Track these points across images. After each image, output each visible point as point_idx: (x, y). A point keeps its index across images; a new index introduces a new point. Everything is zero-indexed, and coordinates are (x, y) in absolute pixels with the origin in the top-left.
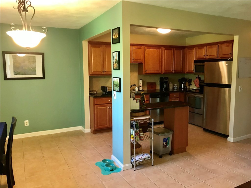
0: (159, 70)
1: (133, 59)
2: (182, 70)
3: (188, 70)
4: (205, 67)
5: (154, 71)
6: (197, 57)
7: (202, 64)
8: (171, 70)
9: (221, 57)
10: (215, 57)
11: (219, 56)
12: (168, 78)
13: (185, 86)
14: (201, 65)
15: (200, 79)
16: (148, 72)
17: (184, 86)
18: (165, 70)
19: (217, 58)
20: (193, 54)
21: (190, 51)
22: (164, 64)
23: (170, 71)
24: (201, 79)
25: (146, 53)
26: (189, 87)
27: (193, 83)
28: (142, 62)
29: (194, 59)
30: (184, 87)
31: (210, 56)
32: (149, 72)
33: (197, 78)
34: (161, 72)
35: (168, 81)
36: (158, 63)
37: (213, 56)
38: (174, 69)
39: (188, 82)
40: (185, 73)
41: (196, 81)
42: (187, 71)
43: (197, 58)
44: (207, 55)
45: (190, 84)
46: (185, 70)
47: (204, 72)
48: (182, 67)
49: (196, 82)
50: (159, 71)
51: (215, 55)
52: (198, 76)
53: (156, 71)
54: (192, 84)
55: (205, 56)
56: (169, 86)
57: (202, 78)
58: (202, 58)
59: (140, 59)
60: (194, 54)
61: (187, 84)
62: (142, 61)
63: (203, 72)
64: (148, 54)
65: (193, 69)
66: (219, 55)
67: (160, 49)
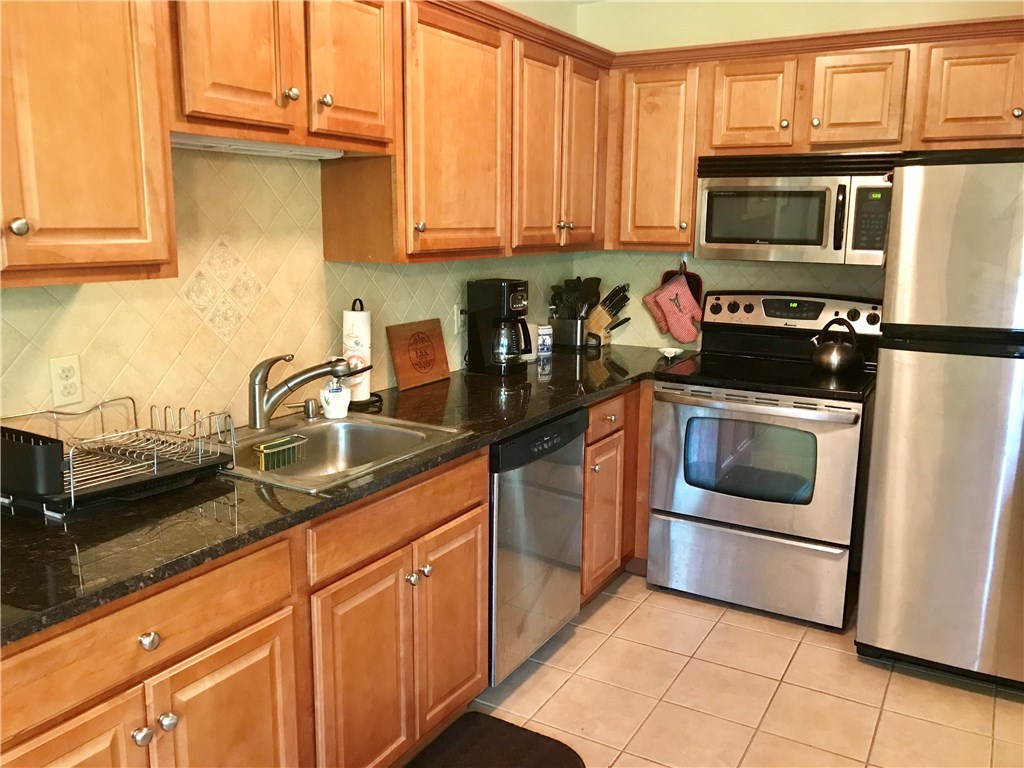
2: (597, 226)
3: (637, 228)
18: (524, 224)
25: (417, 63)
28: (383, 144)
29: (686, 150)
31: (843, 129)
33: (668, 277)
34: (505, 240)
49: (669, 307)
50: (495, 228)
53: (475, 234)
61: (601, 317)
62: (387, 136)
65: (678, 219)
67: (497, 47)
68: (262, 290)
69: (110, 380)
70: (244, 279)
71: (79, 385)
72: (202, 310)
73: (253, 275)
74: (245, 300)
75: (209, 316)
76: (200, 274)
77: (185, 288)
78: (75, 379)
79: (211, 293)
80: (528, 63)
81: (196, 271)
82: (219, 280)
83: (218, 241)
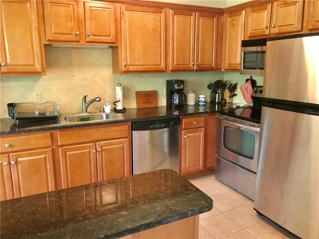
0: (159, 63)
1: (89, 35)
2: (216, 64)
3: (229, 64)
4: (268, 55)
5: (147, 67)
6: (249, 32)
7: (259, 48)
8: (189, 64)
9: (310, 27)
10: (295, 30)
11: (305, 25)
12: (182, 82)
13: (223, 98)
14: (257, 52)
15: (253, 83)
16: (130, 67)
17: (220, 97)
18: (175, 64)
19: (299, 31)
20: (240, 26)
21: (233, 20)
22: (173, 48)
23: (189, 66)
24: (258, 85)
25: (125, 21)
26: (230, 101)
27: (238, 91)
28: (113, 43)
29: (241, 38)
30: (220, 101)
31: (282, 27)
32: (135, 67)
33: (247, 80)
34: (166, 68)
35: (183, 89)
36: (157, 48)
37: (290, 27)
38: (197, 60)
39: (228, 88)
40: (223, 70)
41: (246, 89)
42: (225, 65)
43: (249, 35)
44: (274, 26)
45: (232, 94)
46: (223, 63)
47: (263, 69)
48: (216, 57)
49: (245, 91)
50: (160, 65)
51: (294, 24)
52: (249, 78)
53: (151, 66)
54: (236, 94)
55: (267, 28)
56: (186, 100)
57: (260, 82)
58: (261, 34)
59: (109, 36)
60: (242, 27)
61: (227, 93)
62: (114, 41)
63: (261, 69)
64: (131, 24)
65: (238, 61)
66: (305, 22)
67: (161, 13)
68: (92, 80)
69: (48, 97)
70: (86, 77)
71: (40, 98)
72: (74, 84)
73: (89, 76)
74: (87, 82)
75: (76, 85)
76: (73, 75)
77: (69, 78)
78: (40, 97)
79: (76, 80)
80: (176, 16)
81: (72, 75)
82: (79, 77)
83: (78, 68)
